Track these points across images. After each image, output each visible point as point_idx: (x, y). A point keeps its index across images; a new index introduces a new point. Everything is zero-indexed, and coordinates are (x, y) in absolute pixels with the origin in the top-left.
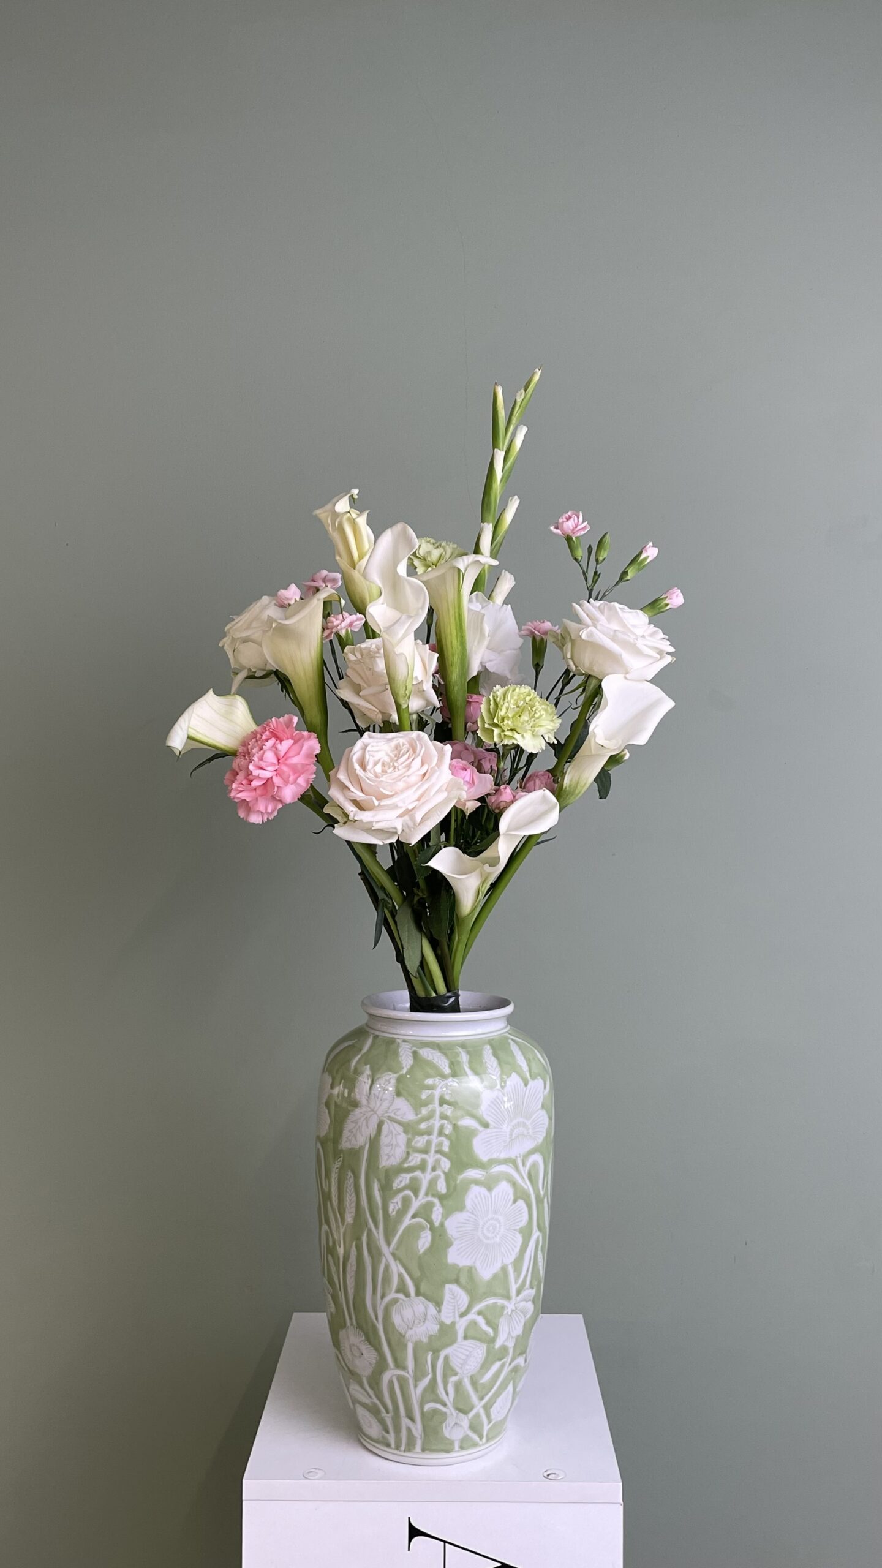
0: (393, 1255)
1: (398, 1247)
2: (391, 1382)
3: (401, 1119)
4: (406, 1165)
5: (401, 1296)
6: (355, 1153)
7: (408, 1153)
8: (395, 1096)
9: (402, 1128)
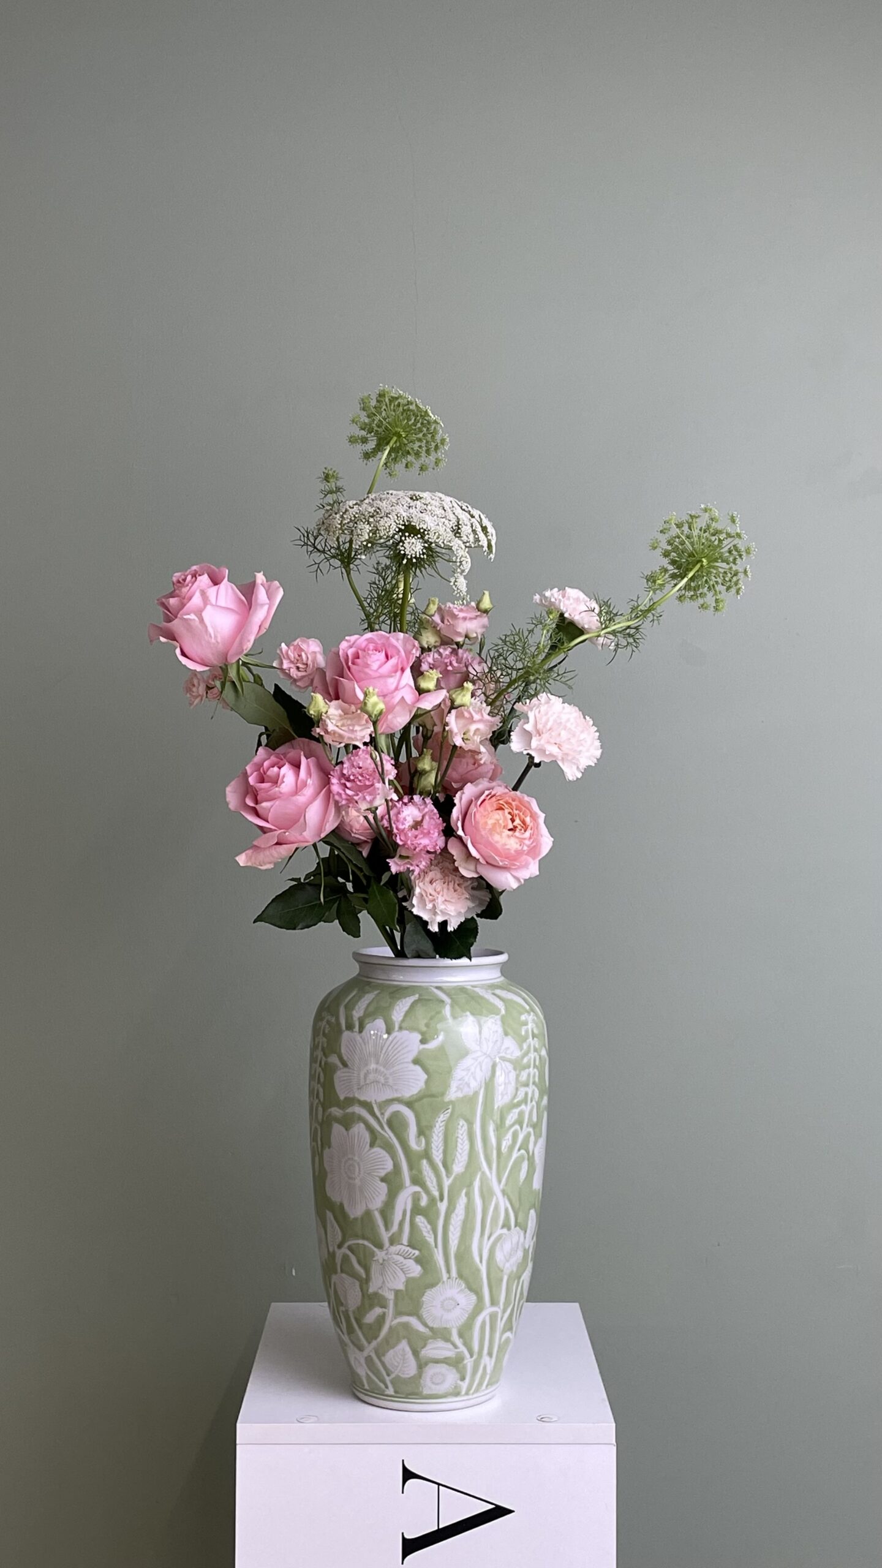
0: (504, 1192)
1: (506, 1184)
2: (484, 1323)
3: (510, 1057)
4: (516, 1101)
5: (505, 1231)
6: (471, 1100)
7: (517, 1089)
8: (504, 1036)
9: (512, 1066)
